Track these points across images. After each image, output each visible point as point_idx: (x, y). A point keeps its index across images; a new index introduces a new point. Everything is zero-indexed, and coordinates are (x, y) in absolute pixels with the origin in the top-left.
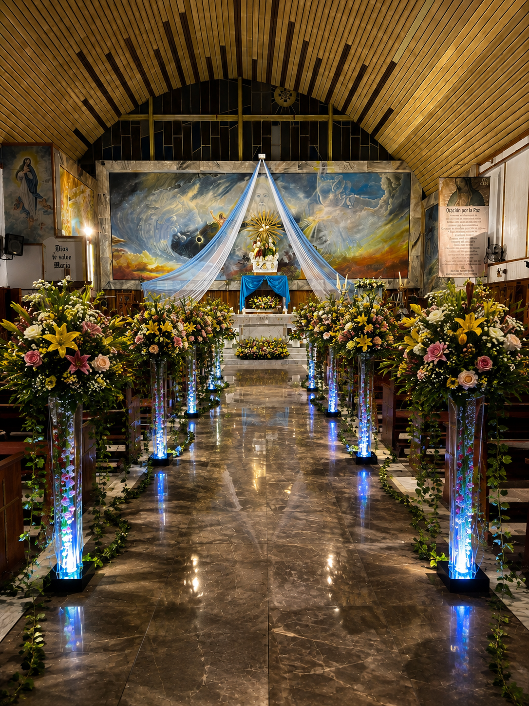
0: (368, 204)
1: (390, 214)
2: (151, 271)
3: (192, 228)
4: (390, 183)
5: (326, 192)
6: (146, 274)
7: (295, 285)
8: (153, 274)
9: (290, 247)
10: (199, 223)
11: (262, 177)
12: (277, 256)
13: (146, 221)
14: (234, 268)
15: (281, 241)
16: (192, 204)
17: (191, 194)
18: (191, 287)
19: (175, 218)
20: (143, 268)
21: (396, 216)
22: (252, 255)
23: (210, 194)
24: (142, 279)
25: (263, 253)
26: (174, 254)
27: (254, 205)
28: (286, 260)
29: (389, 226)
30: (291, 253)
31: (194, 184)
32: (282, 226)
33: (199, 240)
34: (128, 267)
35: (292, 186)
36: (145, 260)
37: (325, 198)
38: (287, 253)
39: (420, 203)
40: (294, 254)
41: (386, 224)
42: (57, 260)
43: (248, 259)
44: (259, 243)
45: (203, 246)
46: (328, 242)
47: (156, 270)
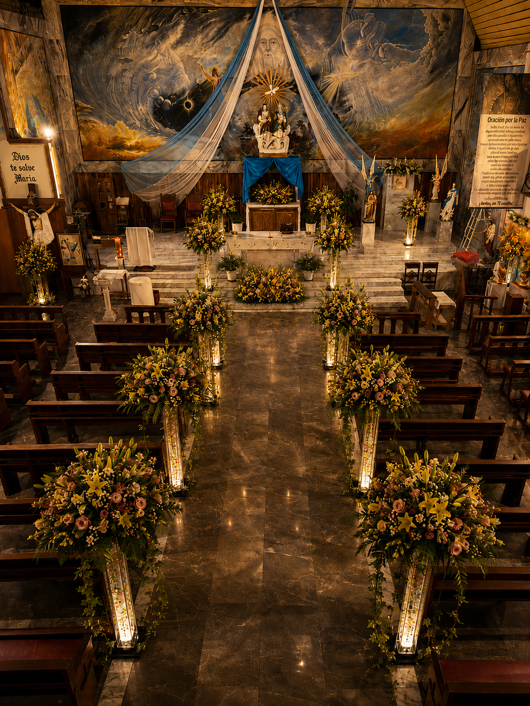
0: (405, 56)
1: (432, 72)
2: (131, 148)
3: (178, 89)
4: (436, 25)
5: (352, 38)
6: (125, 153)
7: (311, 166)
8: (134, 153)
9: (305, 115)
10: (185, 82)
11: (269, 14)
12: (289, 129)
13: (116, 78)
14: (234, 144)
15: (293, 109)
16: (176, 55)
17: (173, 38)
18: (182, 168)
19: (155, 75)
20: (119, 145)
21: (440, 74)
22: (256, 128)
23: (199, 38)
24: (119, 160)
25: (271, 127)
26: (157, 126)
27: (258, 55)
28: (300, 134)
29: (429, 88)
30: (306, 125)
31: (177, 24)
32: (296, 86)
33: (188, 105)
34: (100, 143)
35: (308, 27)
36: (122, 135)
37: (351, 47)
38: (300, 124)
39: (472, 54)
40: (309, 124)
41: (426, 86)
42: (18, 172)
43: (252, 133)
44: (265, 113)
45: (194, 113)
46: (352, 110)
47: (137, 147)
